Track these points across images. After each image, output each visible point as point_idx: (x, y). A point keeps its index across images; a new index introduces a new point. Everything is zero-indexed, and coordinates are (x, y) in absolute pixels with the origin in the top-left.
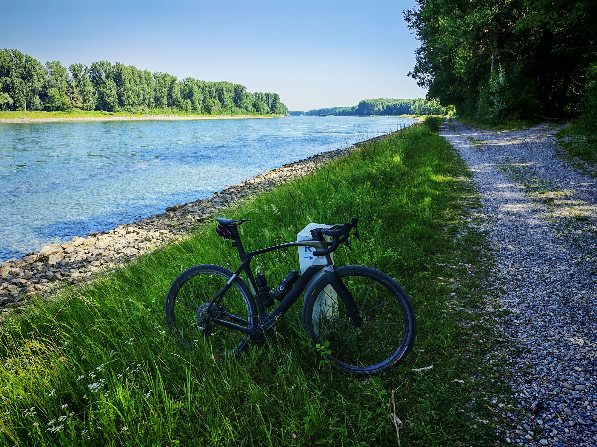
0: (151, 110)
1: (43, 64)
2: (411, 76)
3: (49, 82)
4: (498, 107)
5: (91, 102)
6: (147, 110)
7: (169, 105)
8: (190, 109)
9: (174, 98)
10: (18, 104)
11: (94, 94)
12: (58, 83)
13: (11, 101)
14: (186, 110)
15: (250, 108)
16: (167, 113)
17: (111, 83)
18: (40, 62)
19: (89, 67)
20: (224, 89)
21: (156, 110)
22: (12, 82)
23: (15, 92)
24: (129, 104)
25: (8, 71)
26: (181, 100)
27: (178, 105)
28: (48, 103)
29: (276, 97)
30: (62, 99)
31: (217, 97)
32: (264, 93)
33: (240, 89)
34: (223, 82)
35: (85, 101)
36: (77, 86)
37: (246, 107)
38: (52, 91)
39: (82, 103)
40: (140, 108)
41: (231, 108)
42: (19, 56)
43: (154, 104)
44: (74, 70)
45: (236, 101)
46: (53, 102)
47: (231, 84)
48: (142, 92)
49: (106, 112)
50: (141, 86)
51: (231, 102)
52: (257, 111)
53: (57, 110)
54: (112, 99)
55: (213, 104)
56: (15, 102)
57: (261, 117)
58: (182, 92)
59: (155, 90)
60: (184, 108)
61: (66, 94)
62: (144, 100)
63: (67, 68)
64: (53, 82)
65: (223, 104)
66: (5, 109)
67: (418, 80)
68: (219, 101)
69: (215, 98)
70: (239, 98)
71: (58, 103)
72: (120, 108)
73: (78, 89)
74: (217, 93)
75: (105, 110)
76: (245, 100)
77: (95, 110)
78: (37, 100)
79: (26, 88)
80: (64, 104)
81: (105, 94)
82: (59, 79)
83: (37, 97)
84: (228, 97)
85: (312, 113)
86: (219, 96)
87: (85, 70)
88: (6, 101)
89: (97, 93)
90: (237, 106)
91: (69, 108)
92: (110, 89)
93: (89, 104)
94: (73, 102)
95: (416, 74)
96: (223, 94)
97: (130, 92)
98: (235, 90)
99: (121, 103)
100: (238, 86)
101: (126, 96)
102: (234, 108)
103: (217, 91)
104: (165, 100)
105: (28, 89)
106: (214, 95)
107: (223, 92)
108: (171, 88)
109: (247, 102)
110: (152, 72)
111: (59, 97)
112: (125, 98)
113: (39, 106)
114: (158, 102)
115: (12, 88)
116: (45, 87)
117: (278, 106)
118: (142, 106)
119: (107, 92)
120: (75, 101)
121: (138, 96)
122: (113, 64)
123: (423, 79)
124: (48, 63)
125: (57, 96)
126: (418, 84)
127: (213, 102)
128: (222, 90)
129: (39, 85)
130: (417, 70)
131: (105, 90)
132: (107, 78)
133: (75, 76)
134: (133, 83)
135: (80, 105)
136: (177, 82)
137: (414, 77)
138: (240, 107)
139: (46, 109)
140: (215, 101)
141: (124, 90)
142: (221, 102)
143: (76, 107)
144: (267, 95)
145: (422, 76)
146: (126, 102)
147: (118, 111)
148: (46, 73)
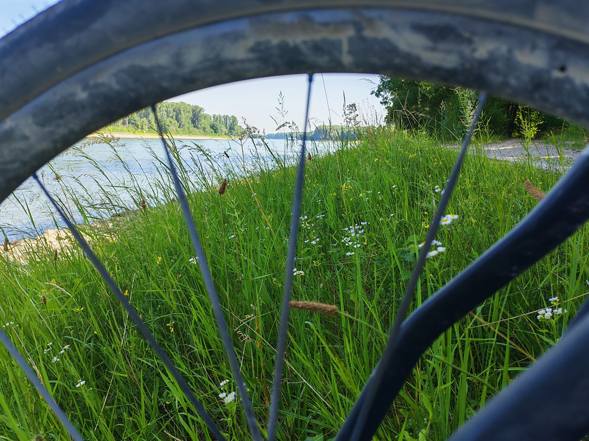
7: (124, 123)
8: (146, 127)
14: (142, 128)
15: (208, 129)
16: (122, 131)
20: (182, 109)
26: (137, 118)
29: (234, 119)
32: (222, 115)
33: (198, 110)
34: (181, 102)
37: (204, 128)
41: (188, 128)
45: (193, 122)
47: (189, 105)
51: (188, 123)
52: (215, 132)
57: (219, 138)
65: (180, 124)
68: (176, 121)
70: (197, 119)
74: (175, 113)
76: (203, 121)
84: (185, 118)
85: (269, 137)
86: (176, 116)
98: (193, 111)
100: (196, 107)
102: (192, 128)
106: (171, 115)
107: (180, 113)
117: (236, 128)
126: (381, 103)
127: (170, 122)
130: (380, 90)
137: (377, 95)
138: (198, 128)
144: (226, 118)
145: (385, 96)
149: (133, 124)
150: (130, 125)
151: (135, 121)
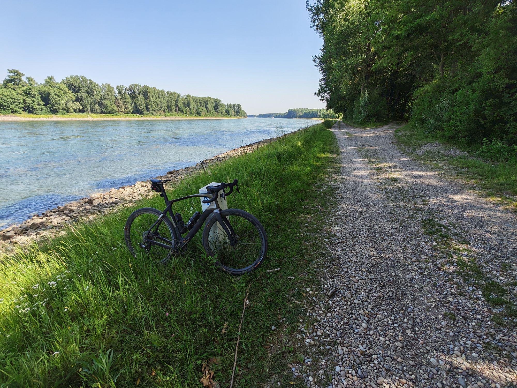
0: (165, 113)
1: (100, 85)
2: (316, 95)
3: (104, 96)
4: (364, 114)
5: (129, 109)
6: (163, 113)
7: (176, 111)
8: (188, 113)
9: (179, 106)
10: (85, 109)
11: (132, 104)
12: (109, 97)
13: (81, 107)
14: (186, 114)
15: (224, 113)
16: (175, 115)
17: (141, 97)
18: (98, 84)
19: (128, 88)
20: (209, 101)
21: (168, 114)
22: (81, 96)
23: (83, 102)
24: (152, 110)
25: (79, 89)
26: (183, 108)
27: (181, 111)
28: (104, 109)
29: (239, 106)
30: (112, 107)
31: (204, 106)
32: (232, 104)
33: (218, 101)
34: (208, 97)
35: (126, 108)
36: (121, 99)
37: (222, 112)
38: (105, 102)
39: (124, 109)
40: (159, 112)
41: (213, 113)
42: (84, 79)
43: (167, 110)
44: (119, 89)
45: (215, 109)
46: (107, 108)
47: (213, 98)
48: (160, 103)
49: (139, 115)
50: (159, 99)
51: (212, 109)
52: (228, 114)
53: (109, 113)
54: (142, 107)
55: (202, 110)
56: (83, 108)
57: (231, 118)
58: (184, 103)
59: (168, 102)
60: (185, 113)
61: (114, 103)
62: (161, 108)
63: (115, 88)
64: (107, 96)
65: (208, 110)
66: (78, 112)
67: (320, 97)
68: (205, 109)
69: (203, 106)
70: (218, 107)
71: (110, 109)
72: (147, 112)
73: (122, 101)
74: (204, 104)
75: (138, 113)
76: (221, 108)
77: (132, 113)
78: (97, 107)
79: (90, 100)
80: (113, 110)
81: (138, 104)
82: (110, 94)
83: (97, 105)
84: (211, 106)
85: (260, 116)
86: (206, 106)
87: (126, 89)
88: (78, 107)
89: (133, 103)
90: (216, 112)
91: (116, 112)
92: (141, 101)
93: (128, 110)
94: (119, 108)
95: (319, 94)
96: (208, 104)
97: (153, 103)
98: (215, 102)
99: (148, 110)
100: (217, 99)
101: (150, 105)
102: (215, 113)
103: (204, 102)
104: (173, 108)
105: (91, 100)
106: (202, 105)
107: (208, 103)
108: (177, 100)
109: (222, 109)
110: (166, 91)
111: (110, 105)
112: (149, 107)
113: (98, 111)
114: (169, 109)
115: (82, 99)
116: (101, 99)
117: (240, 112)
118: (160, 111)
119: (139, 103)
120: (120, 108)
121: (158, 105)
122: (143, 86)
123: (323, 97)
124: (103, 84)
125: (109, 105)
126: (320, 100)
127: (202, 109)
128: (207, 102)
129: (98, 98)
130: (319, 92)
131: (138, 102)
132: (139, 94)
133: (120, 92)
134: (154, 97)
135: (123, 110)
136: (181, 97)
137: (318, 96)
138: (218, 112)
139: (103, 112)
140: (203, 108)
141: (149, 102)
142: (207, 109)
143: (121, 112)
144: (234, 105)
145: (323, 96)
146: (151, 109)
147: (146, 114)
148: (102, 90)
150: (179, 112)
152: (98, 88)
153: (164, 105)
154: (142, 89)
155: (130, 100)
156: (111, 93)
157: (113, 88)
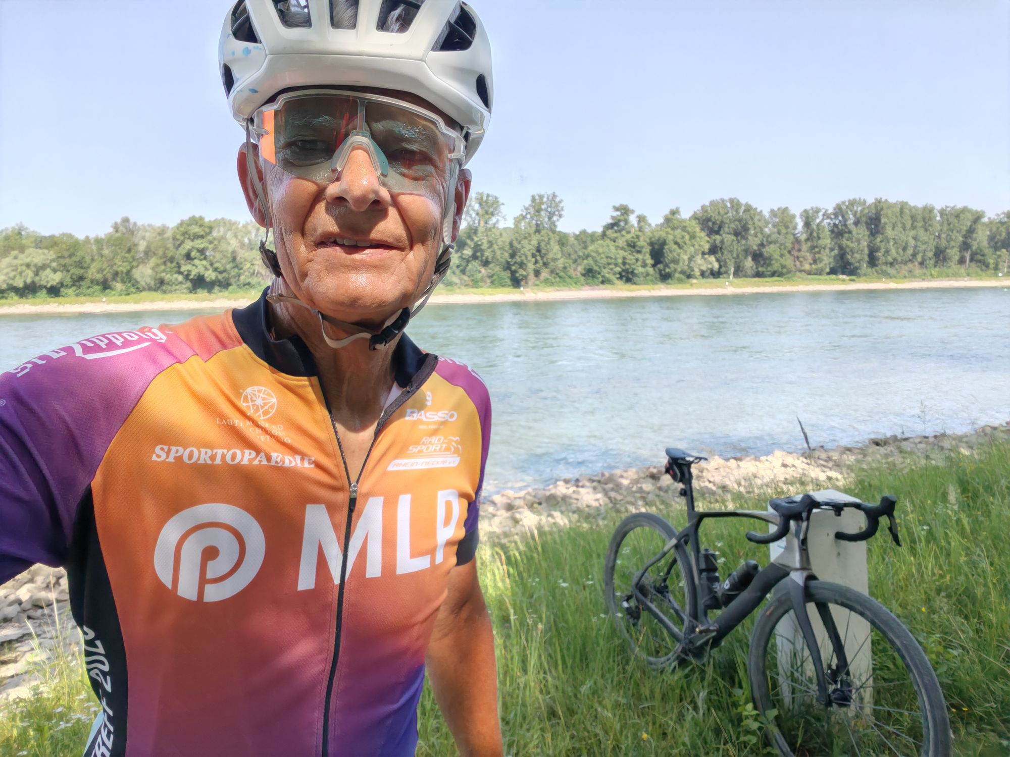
0: (925, 271)
1: (766, 214)
3: (769, 236)
5: (824, 262)
6: (918, 271)
7: (961, 261)
8: (1004, 267)
9: (974, 248)
10: (723, 269)
11: (832, 250)
12: (781, 237)
13: (716, 266)
14: (996, 269)
16: (955, 275)
17: (861, 233)
18: (761, 211)
19: (831, 211)
21: (935, 271)
22: (722, 242)
23: (722, 254)
24: (886, 263)
25: (720, 227)
26: (987, 251)
28: (762, 266)
30: (783, 261)
35: (815, 261)
36: (807, 240)
38: (771, 250)
39: (811, 264)
40: (904, 269)
42: (735, 204)
43: (932, 262)
44: (807, 218)
46: (769, 265)
48: (912, 242)
49: (844, 277)
50: (913, 233)
53: (773, 274)
54: (859, 257)
56: (720, 267)
58: (992, 238)
59: (939, 237)
60: (992, 266)
61: (789, 252)
62: (914, 255)
63: (798, 214)
64: (774, 237)
66: (708, 277)
71: (776, 266)
72: (869, 270)
73: (809, 244)
75: (843, 273)
77: (829, 274)
78: (749, 263)
80: (783, 267)
81: (848, 250)
82: (784, 231)
83: (750, 259)
87: (824, 215)
88: (710, 266)
89: (837, 248)
91: (789, 272)
92: (858, 241)
93: (820, 265)
94: (798, 263)
97: (892, 243)
99: (873, 261)
101: (883, 250)
104: (954, 254)
105: (739, 249)
108: (971, 231)
110: (938, 207)
111: (778, 258)
112: (879, 254)
113: (749, 272)
114: (940, 256)
115: (721, 248)
116: (762, 245)
118: (910, 265)
119: (852, 245)
120: (801, 262)
121: (904, 249)
122: (870, 201)
124: (772, 211)
125: (776, 256)
129: (753, 242)
131: (849, 243)
132: (856, 223)
133: (807, 224)
134: (899, 228)
135: (807, 267)
136: (985, 220)
139: (758, 275)
141: (881, 242)
143: (801, 271)
146: (882, 259)
147: (865, 275)
148: (767, 223)
149: (980, 261)
150: (973, 265)
151: (983, 255)
152: (759, 220)
153: (924, 247)
154: (866, 211)
155: (829, 241)
156: (787, 227)
157: (794, 216)
